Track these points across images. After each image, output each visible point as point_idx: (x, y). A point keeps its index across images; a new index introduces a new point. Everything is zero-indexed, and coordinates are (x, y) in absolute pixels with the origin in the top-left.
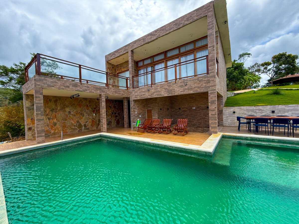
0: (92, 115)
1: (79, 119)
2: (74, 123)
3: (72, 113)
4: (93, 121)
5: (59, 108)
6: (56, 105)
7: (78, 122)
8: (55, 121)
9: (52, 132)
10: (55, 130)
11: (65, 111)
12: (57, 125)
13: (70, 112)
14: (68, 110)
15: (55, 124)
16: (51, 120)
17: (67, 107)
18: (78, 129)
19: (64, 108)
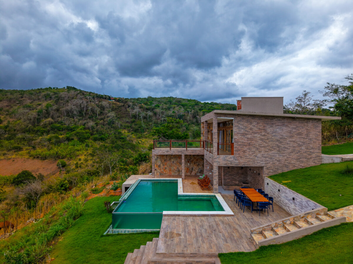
0: (187, 165)
1: (178, 166)
2: (175, 168)
3: (175, 162)
4: (187, 168)
5: (168, 159)
6: (167, 157)
7: (178, 168)
8: (166, 166)
9: (165, 172)
10: (166, 171)
11: (171, 161)
12: (167, 169)
13: (173, 162)
14: (172, 160)
15: (166, 168)
16: (164, 166)
17: (172, 158)
18: (178, 173)
19: (171, 159)
